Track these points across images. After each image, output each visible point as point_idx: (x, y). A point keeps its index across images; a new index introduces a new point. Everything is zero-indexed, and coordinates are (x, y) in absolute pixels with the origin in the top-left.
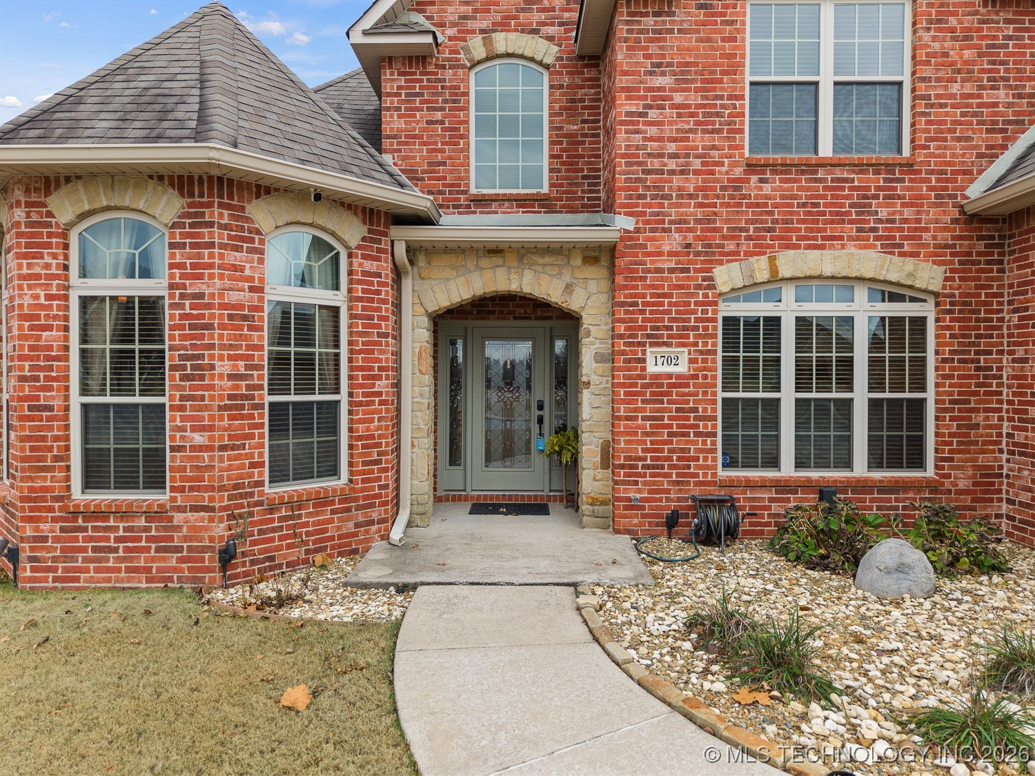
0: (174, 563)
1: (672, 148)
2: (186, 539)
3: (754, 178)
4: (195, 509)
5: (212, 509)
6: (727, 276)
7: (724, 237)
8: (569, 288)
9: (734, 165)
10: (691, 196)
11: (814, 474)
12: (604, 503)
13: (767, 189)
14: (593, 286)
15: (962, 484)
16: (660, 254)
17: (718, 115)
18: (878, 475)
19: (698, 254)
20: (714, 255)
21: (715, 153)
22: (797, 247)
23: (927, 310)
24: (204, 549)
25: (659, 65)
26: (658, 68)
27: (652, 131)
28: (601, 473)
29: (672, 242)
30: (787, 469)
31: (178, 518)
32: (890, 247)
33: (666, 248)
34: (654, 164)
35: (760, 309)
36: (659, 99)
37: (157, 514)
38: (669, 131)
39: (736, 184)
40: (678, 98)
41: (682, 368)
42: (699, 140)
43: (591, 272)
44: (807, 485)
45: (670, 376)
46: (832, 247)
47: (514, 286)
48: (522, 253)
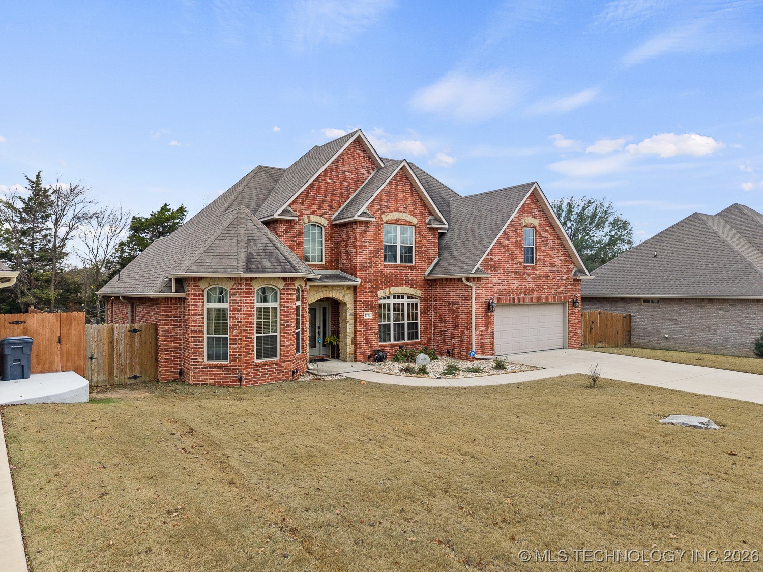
0: (282, 376)
1: (368, 261)
2: (285, 369)
3: (385, 269)
4: (287, 361)
5: (291, 361)
6: (381, 294)
7: (380, 284)
8: (344, 296)
9: (381, 266)
10: (373, 274)
11: (398, 342)
12: (352, 354)
13: (388, 272)
14: (349, 295)
15: (426, 342)
16: (366, 288)
17: (378, 253)
18: (410, 341)
19: (374, 288)
20: (378, 288)
21: (377, 263)
22: (394, 286)
23: (418, 301)
24: (289, 371)
25: (366, 240)
26: (366, 241)
27: (364, 257)
28: (351, 346)
29: (369, 285)
30: (392, 341)
31: (283, 364)
32: (412, 286)
33: (368, 287)
34: (365, 265)
35: (386, 301)
36: (366, 249)
37: (277, 364)
38: (368, 257)
39: (382, 271)
40: (370, 248)
41: (371, 317)
42: (374, 259)
43: (348, 292)
44: (396, 345)
45: (369, 319)
46: (401, 286)
47: (331, 296)
48: (333, 287)
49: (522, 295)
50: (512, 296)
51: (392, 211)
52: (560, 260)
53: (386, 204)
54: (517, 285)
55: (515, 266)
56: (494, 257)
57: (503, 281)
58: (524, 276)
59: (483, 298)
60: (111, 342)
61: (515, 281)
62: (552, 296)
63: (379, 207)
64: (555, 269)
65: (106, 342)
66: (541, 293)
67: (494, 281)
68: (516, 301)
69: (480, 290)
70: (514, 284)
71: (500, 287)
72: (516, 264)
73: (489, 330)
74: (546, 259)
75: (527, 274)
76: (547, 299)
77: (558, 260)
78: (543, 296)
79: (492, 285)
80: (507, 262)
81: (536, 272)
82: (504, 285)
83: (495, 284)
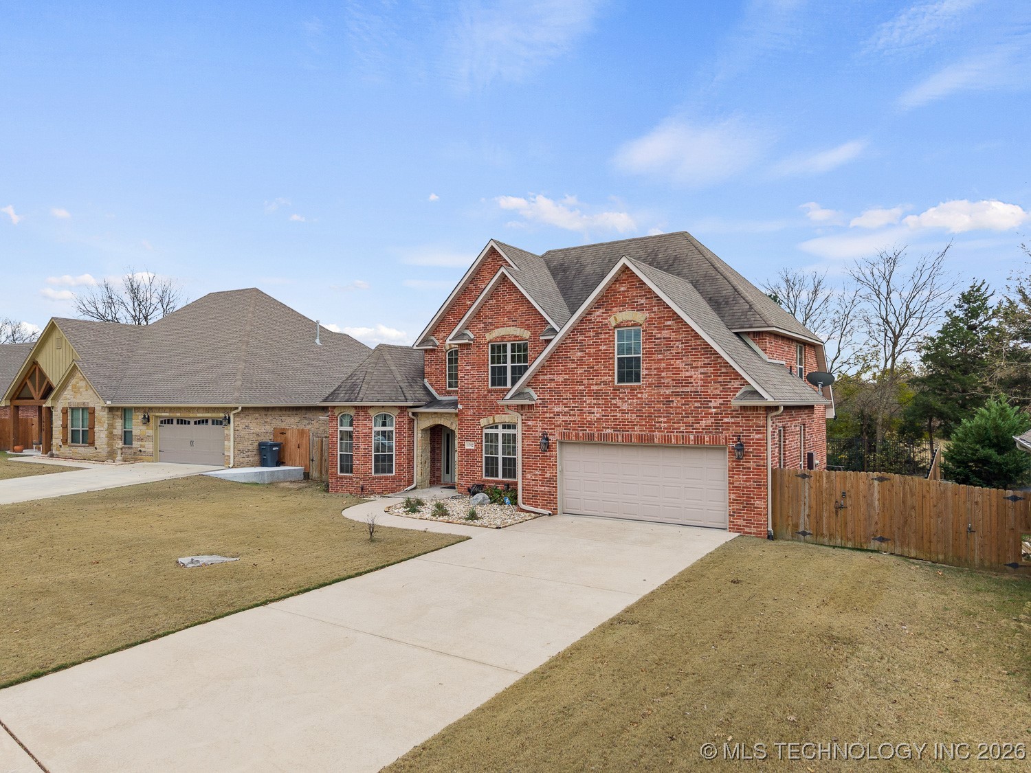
0: (354, 489)
1: (470, 386)
2: (355, 484)
3: (490, 394)
4: (357, 478)
6: (483, 422)
7: (482, 411)
9: (485, 391)
10: (475, 400)
13: (493, 397)
14: (457, 425)
16: (468, 415)
17: (481, 377)
19: (476, 416)
20: (480, 416)
21: (480, 387)
22: (499, 414)
24: (358, 487)
25: (468, 363)
27: (466, 381)
29: (471, 412)
30: (500, 478)
31: (354, 480)
34: (466, 391)
35: (493, 431)
36: (468, 373)
37: (351, 479)
38: (470, 381)
39: (485, 396)
40: (472, 372)
41: (473, 448)
42: (477, 384)
44: (502, 482)
45: (470, 450)
47: (439, 423)
48: (441, 414)
49: (609, 431)
50: (587, 431)
51: (498, 327)
52: (701, 373)
53: (490, 320)
54: (598, 415)
55: (595, 387)
56: (556, 378)
57: (572, 410)
58: (614, 402)
59: (537, 431)
60: (322, 450)
61: (595, 410)
62: (681, 434)
63: (482, 325)
64: (688, 389)
65: (320, 450)
66: (652, 428)
67: (557, 409)
68: (596, 439)
69: (533, 420)
70: (593, 413)
71: (566, 418)
72: (596, 385)
73: (548, 475)
74: (663, 374)
75: (620, 399)
76: (668, 440)
77: (697, 375)
78: (657, 434)
79: (552, 415)
80: (580, 383)
81: (639, 395)
82: (574, 416)
83: (558, 414)
